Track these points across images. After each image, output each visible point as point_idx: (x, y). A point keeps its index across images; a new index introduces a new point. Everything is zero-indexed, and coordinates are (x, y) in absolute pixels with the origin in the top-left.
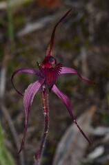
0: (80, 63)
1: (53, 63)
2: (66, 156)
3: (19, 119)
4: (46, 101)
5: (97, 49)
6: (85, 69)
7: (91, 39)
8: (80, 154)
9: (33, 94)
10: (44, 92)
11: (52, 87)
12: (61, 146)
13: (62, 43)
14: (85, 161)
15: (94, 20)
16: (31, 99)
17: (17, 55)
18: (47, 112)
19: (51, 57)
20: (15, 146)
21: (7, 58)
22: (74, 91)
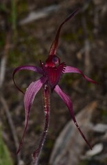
0: (83, 56)
1: (57, 63)
2: (64, 152)
3: (17, 112)
4: (47, 100)
5: (101, 43)
6: (87, 62)
7: (96, 31)
8: (78, 150)
9: (34, 93)
10: (46, 91)
11: (54, 87)
12: (59, 141)
13: (65, 34)
14: (83, 158)
15: (100, 11)
16: (32, 97)
17: (19, 44)
18: (47, 111)
19: (55, 56)
20: (12, 138)
21: (8, 46)
22: (76, 85)
